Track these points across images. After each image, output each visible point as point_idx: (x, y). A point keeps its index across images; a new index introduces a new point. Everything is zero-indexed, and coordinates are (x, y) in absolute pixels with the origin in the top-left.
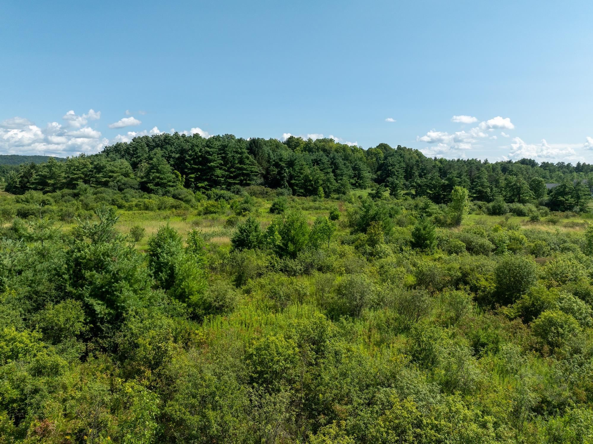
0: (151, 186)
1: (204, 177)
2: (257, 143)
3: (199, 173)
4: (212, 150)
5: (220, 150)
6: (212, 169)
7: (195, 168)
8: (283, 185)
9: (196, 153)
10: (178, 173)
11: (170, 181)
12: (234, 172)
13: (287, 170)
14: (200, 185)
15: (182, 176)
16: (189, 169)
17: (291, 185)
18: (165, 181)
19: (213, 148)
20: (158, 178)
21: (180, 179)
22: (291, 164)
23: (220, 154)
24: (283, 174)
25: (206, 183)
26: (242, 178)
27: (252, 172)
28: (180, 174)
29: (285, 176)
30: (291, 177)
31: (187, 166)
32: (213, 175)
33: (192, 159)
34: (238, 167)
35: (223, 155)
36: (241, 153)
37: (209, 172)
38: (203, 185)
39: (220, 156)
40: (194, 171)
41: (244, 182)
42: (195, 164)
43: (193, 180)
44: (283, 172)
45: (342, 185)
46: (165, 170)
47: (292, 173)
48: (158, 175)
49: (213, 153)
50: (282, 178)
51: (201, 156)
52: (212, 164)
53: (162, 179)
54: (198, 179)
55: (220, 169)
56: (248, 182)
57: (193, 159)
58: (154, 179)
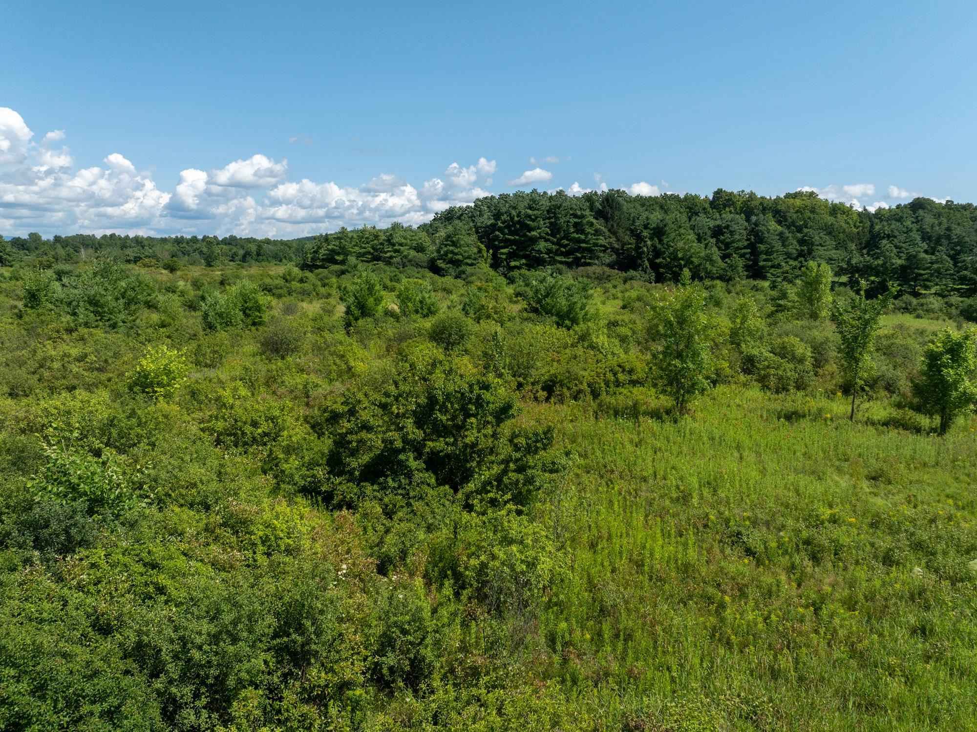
0: (441, 264)
1: (521, 253)
2: (613, 201)
3: (515, 248)
4: (535, 212)
5: (548, 212)
6: (534, 240)
7: (509, 240)
8: (640, 265)
9: (512, 218)
10: (482, 246)
11: (469, 257)
12: (568, 245)
13: (649, 243)
14: (513, 264)
15: (488, 251)
16: (501, 241)
17: (655, 267)
18: (460, 257)
19: (538, 210)
20: (452, 252)
21: (485, 255)
22: (659, 232)
23: (549, 218)
24: (641, 248)
25: (524, 261)
26: (579, 255)
27: (596, 245)
28: (484, 248)
29: (643, 252)
30: (657, 253)
31: (497, 236)
32: (533, 249)
33: (506, 227)
34: (574, 238)
35: (553, 220)
36: (583, 217)
37: (529, 246)
38: (517, 263)
39: (547, 221)
40: (507, 243)
41: (583, 260)
42: (511, 233)
43: (504, 257)
44: (642, 245)
45: (731, 266)
46: (462, 242)
47: (659, 246)
48: (451, 248)
49: (537, 217)
50: (640, 255)
51: (519, 222)
52: (534, 233)
53: (456, 254)
54: (512, 256)
55: (546, 240)
56: (588, 261)
57: (508, 227)
58: (446, 254)
